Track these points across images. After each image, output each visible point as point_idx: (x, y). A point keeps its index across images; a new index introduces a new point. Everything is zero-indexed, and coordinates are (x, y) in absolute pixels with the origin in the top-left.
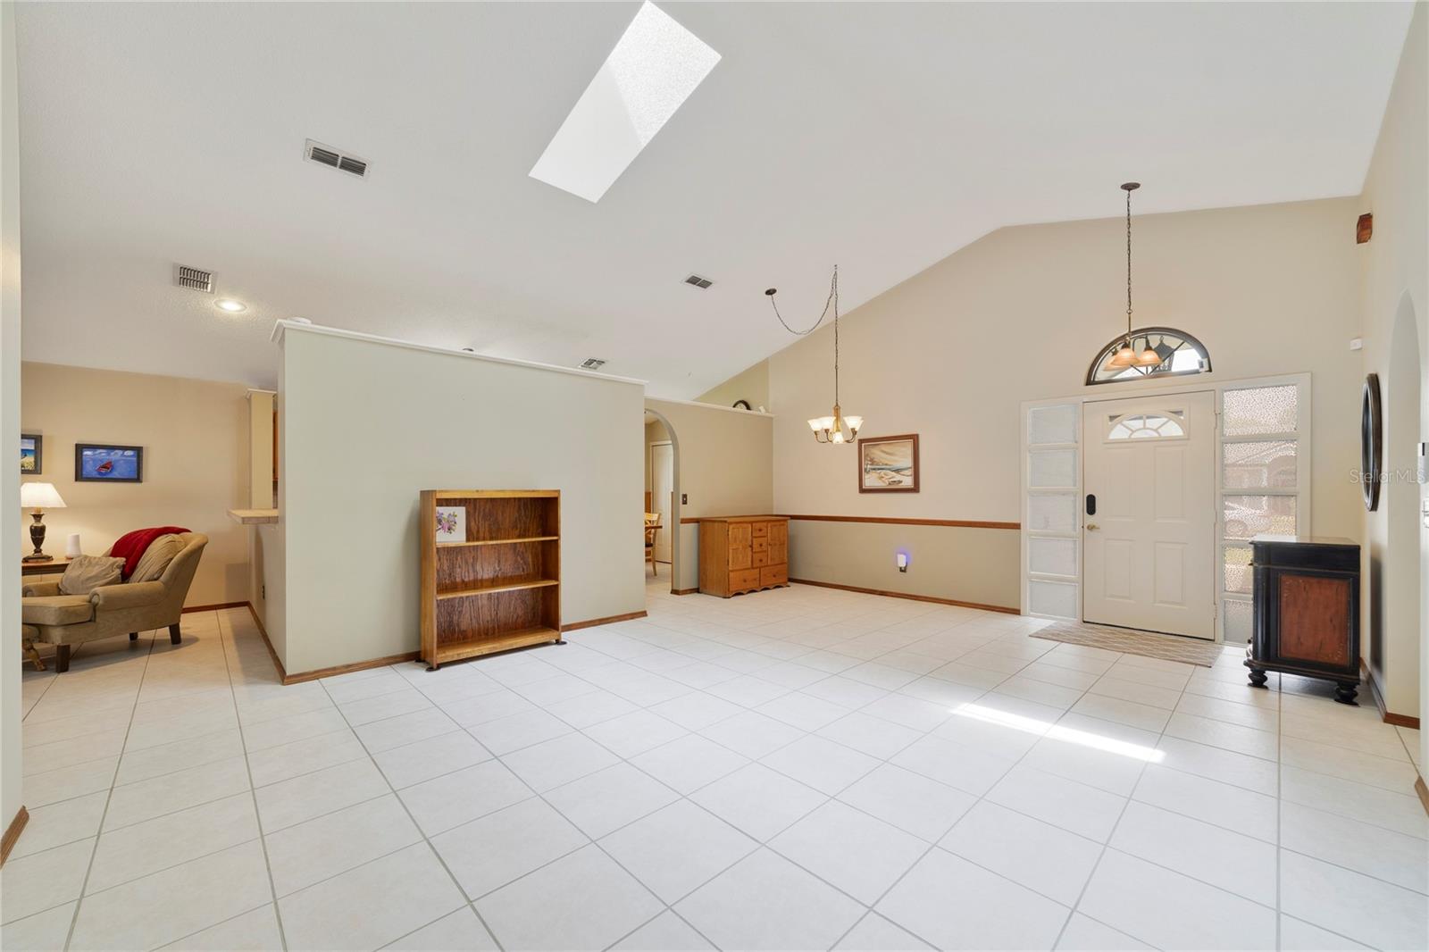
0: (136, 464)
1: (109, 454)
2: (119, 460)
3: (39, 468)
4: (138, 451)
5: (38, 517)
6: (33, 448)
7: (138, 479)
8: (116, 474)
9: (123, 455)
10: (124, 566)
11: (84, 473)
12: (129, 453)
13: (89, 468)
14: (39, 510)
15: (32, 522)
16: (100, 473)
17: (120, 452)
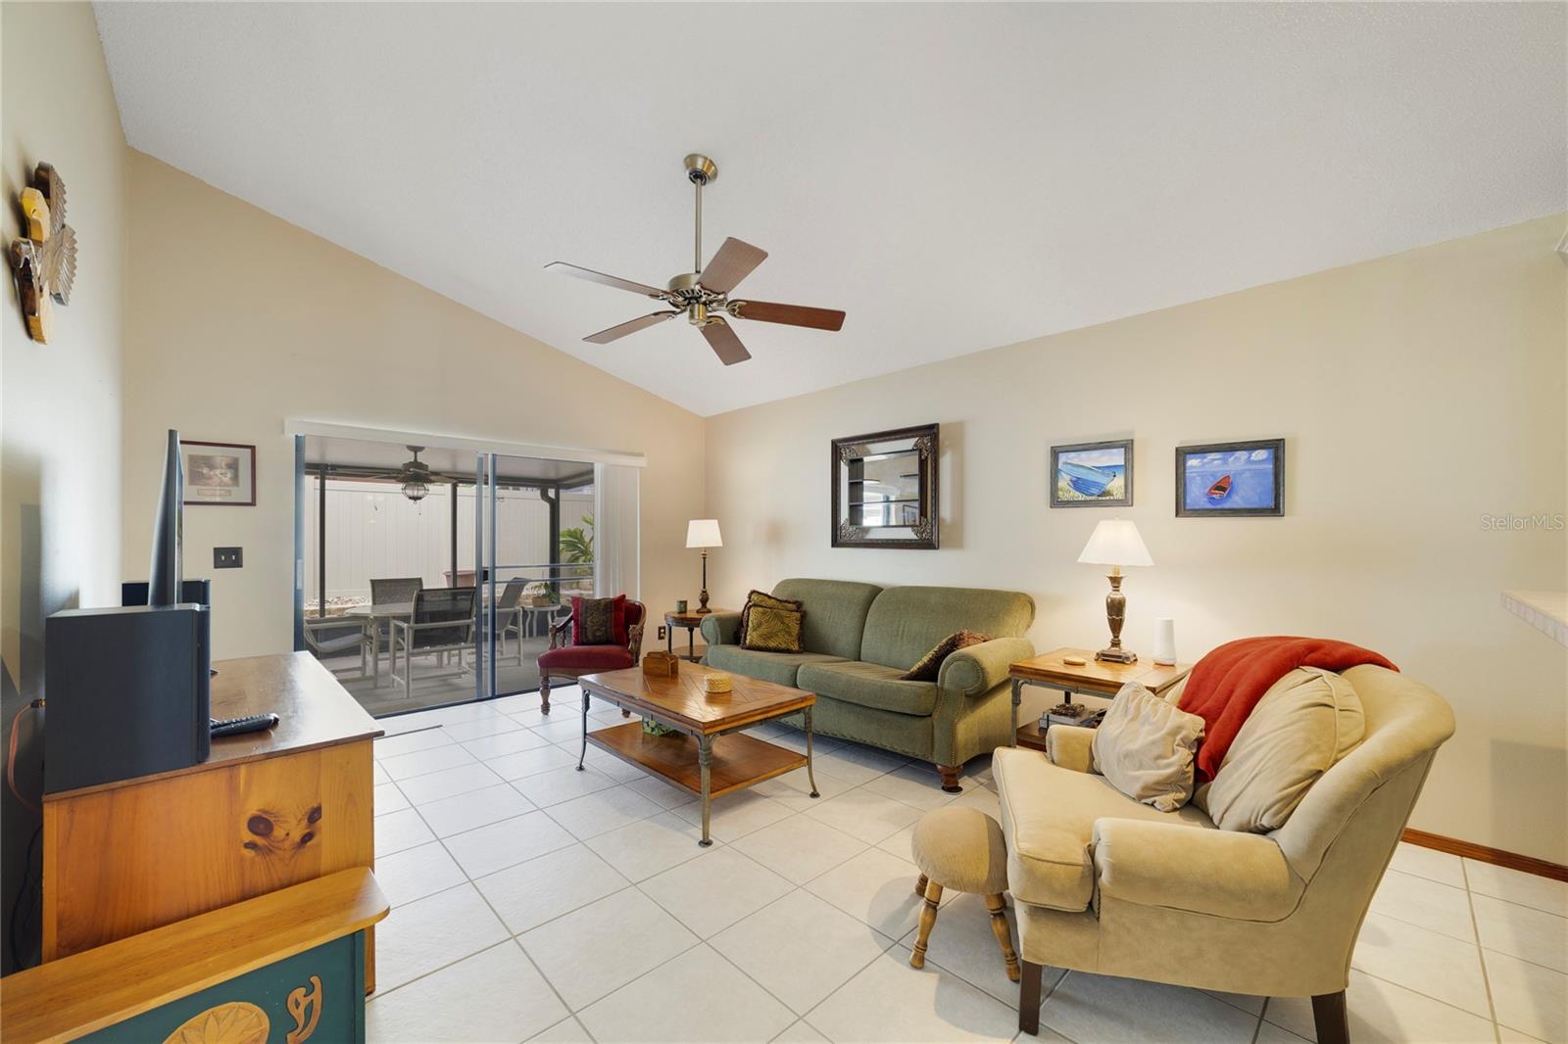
0: (1271, 478)
1: (1225, 461)
2: (1242, 472)
3: (1129, 496)
4: (1276, 447)
5: (1116, 581)
6: (1123, 463)
7: (1276, 510)
8: (1236, 501)
9: (1249, 461)
10: (1200, 742)
11: (1188, 501)
12: (1261, 455)
13: (1197, 494)
14: (1117, 569)
15: (1107, 589)
16: (1211, 500)
17: (1243, 455)
